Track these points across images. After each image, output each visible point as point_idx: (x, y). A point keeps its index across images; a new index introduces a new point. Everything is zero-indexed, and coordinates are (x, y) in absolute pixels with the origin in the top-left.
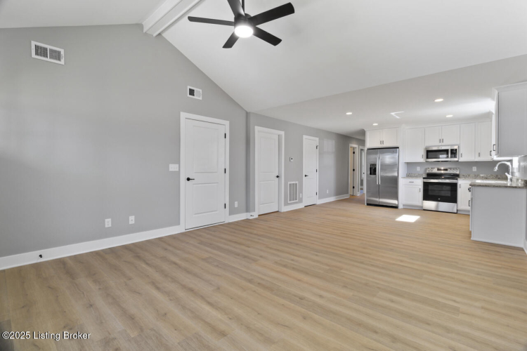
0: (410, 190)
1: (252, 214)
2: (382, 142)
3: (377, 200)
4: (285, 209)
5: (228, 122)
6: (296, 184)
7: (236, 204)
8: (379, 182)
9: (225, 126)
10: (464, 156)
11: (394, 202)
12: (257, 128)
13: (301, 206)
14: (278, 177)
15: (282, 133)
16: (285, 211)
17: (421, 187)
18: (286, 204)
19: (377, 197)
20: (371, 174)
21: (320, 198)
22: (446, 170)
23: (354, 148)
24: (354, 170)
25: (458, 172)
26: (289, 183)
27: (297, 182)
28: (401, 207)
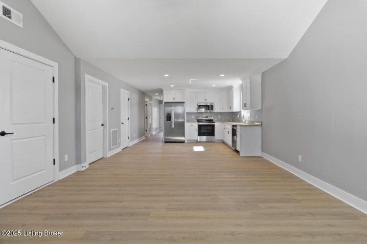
0: (191, 130)
1: (83, 165)
2: (174, 99)
3: (172, 138)
4: (109, 154)
5: (57, 64)
6: (116, 131)
7: (66, 158)
8: (173, 126)
9: (53, 68)
10: (217, 109)
11: (182, 138)
12: (87, 77)
13: (119, 150)
14: (102, 125)
15: (106, 84)
16: (109, 156)
17: (197, 128)
18: (110, 149)
19: (171, 136)
20: (167, 120)
21: (131, 141)
22: (207, 117)
23: (146, 102)
24: (146, 118)
25: (212, 118)
26: (112, 130)
27: (117, 129)
28: (186, 142)
